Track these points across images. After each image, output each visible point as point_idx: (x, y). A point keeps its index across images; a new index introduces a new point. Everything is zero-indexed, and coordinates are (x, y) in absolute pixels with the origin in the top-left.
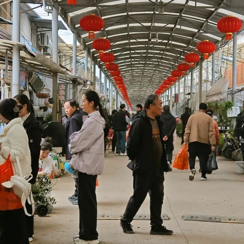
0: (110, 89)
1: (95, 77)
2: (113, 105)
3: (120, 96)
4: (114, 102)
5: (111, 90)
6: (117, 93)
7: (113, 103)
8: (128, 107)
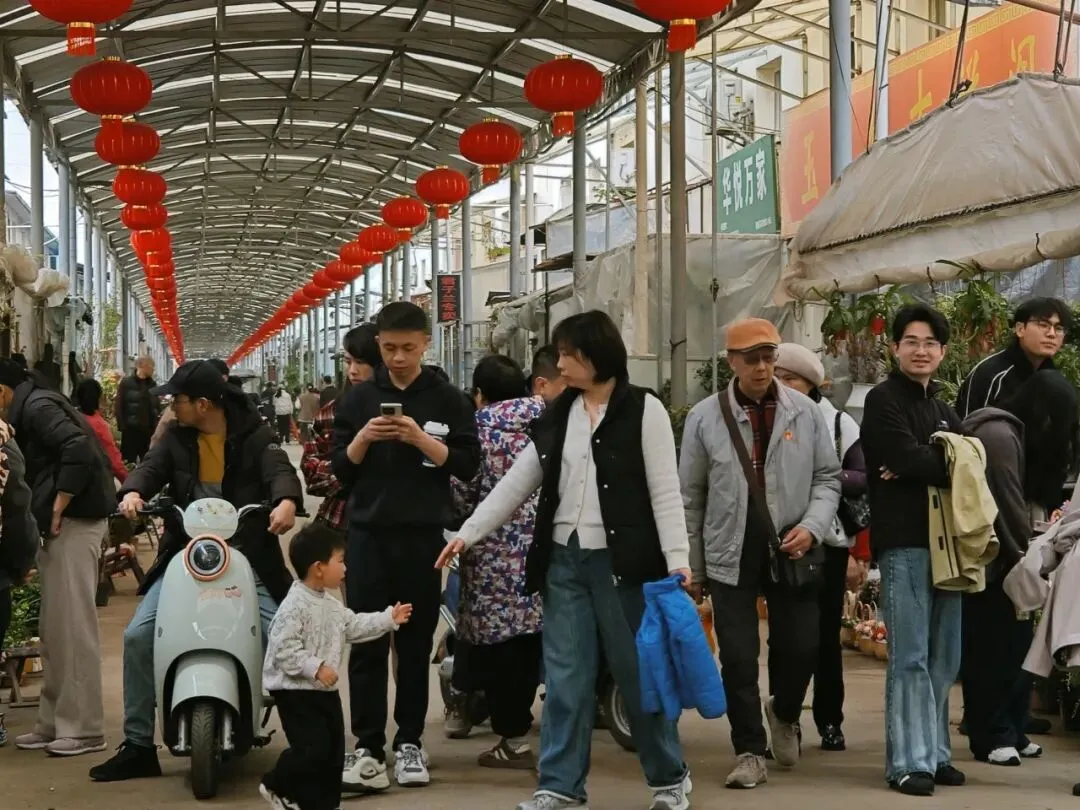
0: (94, 265)
1: (42, 231)
2: (109, 341)
3: (137, 302)
4: (115, 328)
5: (95, 273)
6: (126, 285)
7: (108, 330)
8: (168, 357)
